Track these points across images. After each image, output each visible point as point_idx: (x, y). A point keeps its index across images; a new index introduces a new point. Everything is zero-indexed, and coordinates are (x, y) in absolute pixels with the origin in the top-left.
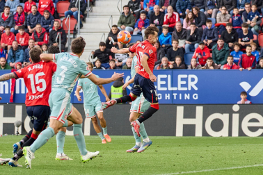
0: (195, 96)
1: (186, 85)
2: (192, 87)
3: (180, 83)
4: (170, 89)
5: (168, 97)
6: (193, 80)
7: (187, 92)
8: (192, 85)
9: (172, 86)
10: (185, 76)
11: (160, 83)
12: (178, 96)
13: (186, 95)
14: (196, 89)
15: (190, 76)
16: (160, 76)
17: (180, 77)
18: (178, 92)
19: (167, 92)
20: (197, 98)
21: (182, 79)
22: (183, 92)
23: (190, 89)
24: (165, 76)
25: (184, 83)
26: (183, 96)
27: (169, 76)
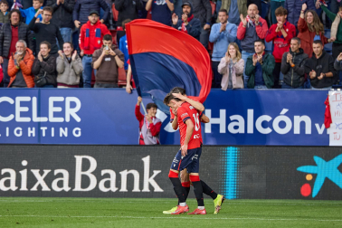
0: (77, 132)
1: (62, 114)
2: (71, 117)
3: (52, 109)
4: (36, 119)
5: (32, 132)
6: (73, 105)
7: (64, 125)
8: (71, 113)
9: (39, 115)
10: (60, 99)
11: (19, 109)
12: (48, 132)
13: (61, 129)
14: (78, 119)
15: (69, 99)
16: (19, 99)
17: (52, 100)
18: (49, 124)
19: (32, 124)
20: (79, 135)
21: (56, 104)
22: (57, 126)
23: (68, 120)
24: (27, 99)
25: (59, 109)
26: (57, 132)
27: (35, 99)
